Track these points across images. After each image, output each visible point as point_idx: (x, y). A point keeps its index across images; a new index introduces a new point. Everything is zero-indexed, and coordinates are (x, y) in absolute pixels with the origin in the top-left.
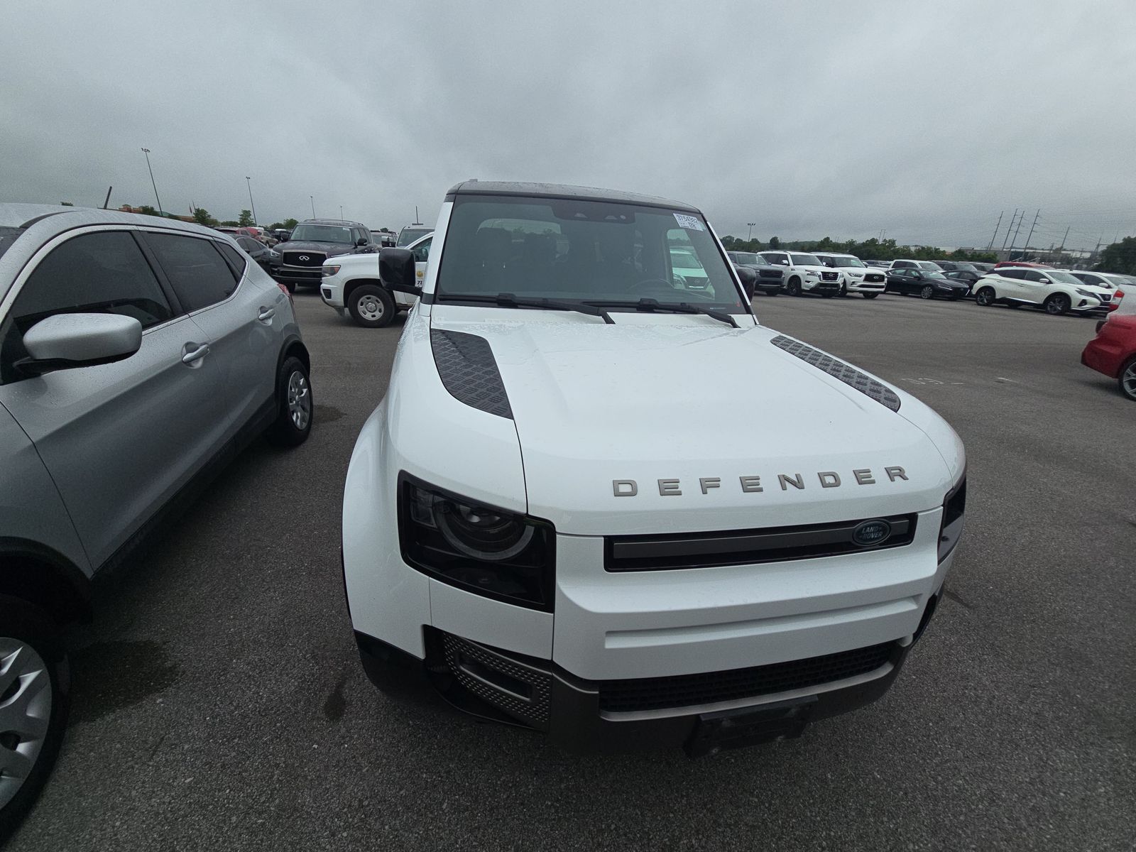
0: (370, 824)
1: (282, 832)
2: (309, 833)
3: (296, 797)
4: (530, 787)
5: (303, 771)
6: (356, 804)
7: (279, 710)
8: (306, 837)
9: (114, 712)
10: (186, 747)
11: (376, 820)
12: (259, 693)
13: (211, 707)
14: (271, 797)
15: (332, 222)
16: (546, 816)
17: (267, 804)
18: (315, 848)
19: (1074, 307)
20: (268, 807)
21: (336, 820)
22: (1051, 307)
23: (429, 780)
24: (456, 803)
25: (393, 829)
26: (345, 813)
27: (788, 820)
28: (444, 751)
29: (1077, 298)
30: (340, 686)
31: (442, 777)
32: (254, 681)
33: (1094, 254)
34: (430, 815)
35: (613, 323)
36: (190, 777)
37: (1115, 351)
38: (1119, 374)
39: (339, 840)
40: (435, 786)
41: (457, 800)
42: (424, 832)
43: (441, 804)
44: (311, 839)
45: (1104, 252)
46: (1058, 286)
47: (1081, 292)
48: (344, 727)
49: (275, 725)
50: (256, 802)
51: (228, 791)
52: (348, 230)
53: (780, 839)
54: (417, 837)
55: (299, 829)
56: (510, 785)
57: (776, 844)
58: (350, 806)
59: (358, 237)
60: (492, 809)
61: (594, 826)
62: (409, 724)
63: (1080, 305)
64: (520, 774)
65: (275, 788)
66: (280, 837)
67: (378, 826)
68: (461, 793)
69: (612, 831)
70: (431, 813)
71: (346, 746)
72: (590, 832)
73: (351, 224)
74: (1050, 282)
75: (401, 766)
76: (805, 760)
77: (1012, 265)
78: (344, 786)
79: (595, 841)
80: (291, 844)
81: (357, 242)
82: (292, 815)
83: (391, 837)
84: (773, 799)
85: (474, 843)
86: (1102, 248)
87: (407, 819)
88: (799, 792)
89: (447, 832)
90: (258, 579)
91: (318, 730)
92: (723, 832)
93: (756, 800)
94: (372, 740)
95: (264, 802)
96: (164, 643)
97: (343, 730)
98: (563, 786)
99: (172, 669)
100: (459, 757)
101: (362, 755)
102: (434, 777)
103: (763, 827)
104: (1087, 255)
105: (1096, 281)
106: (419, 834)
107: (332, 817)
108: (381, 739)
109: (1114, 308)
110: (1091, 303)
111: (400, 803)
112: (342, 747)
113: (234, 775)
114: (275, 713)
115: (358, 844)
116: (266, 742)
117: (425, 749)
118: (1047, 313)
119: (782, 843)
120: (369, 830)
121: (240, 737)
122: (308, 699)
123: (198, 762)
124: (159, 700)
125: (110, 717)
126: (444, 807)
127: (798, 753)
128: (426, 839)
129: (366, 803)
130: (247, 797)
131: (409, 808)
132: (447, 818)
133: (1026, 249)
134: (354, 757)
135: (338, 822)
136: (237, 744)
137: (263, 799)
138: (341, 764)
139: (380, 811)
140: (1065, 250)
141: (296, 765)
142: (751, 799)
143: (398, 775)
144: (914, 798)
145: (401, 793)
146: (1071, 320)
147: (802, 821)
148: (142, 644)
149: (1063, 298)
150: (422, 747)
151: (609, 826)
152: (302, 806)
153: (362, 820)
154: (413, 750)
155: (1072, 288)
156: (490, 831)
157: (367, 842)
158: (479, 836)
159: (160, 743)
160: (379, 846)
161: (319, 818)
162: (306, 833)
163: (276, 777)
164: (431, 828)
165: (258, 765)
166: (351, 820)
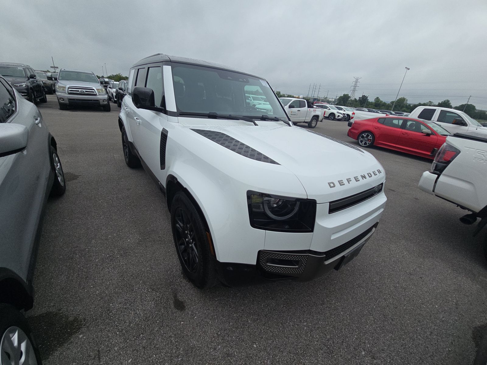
0: (226, 339)
1: (193, 358)
2: (205, 353)
3: (189, 344)
4: (273, 304)
5: (184, 334)
6: (216, 335)
7: (153, 316)
8: (205, 355)
9: (56, 350)
10: (116, 349)
11: (228, 337)
12: (137, 313)
13: (115, 328)
14: (177, 349)
15: (10, 64)
16: (284, 310)
17: (178, 352)
18: (211, 357)
19: (336, 117)
20: (179, 352)
21: (212, 344)
22: (330, 117)
23: (238, 316)
24: (253, 319)
25: (236, 337)
26: (214, 340)
28: (236, 304)
29: (337, 114)
30: (175, 296)
31: (241, 313)
32: (130, 309)
33: (335, 99)
34: (246, 327)
35: (257, 125)
36: (129, 359)
37: (356, 131)
38: (358, 139)
39: (219, 350)
40: (241, 317)
41: (252, 318)
42: (248, 333)
43: (248, 322)
44: (207, 355)
45: (338, 99)
46: (332, 111)
47: (338, 113)
48: (189, 311)
49: (157, 323)
50: (172, 353)
51: (154, 356)
52: (22, 69)
53: (347, 289)
54: (247, 335)
55: (199, 354)
56: (266, 306)
58: (214, 337)
59: (29, 75)
60: (266, 315)
61: (299, 307)
62: (216, 300)
63: (338, 117)
64: (267, 301)
65: (177, 345)
66: (193, 360)
67: (230, 339)
68: (252, 315)
69: (305, 306)
70: (246, 326)
71: (196, 317)
72: (299, 309)
73: (23, 65)
74: (330, 109)
75: (224, 315)
77: (319, 103)
78: (206, 332)
79: (302, 311)
80: (200, 360)
81: (29, 76)
82: (192, 351)
83: (238, 340)
85: (267, 328)
86: (338, 98)
87: (239, 332)
89: (256, 329)
90: (93, 265)
91: (179, 317)
92: (333, 294)
94: (205, 311)
95: (176, 352)
96: (60, 310)
97: (190, 313)
98: (283, 299)
99: (76, 320)
100: (243, 304)
101: (205, 318)
102: (239, 314)
103: (341, 288)
104: (333, 100)
105: (341, 109)
106: (247, 334)
107: (210, 344)
108: (209, 309)
109: (352, 118)
110: (341, 116)
111: (233, 328)
112: (194, 319)
113: (153, 349)
114: (152, 318)
115: (227, 348)
116: (157, 331)
117: (228, 306)
118: (329, 119)
120: (228, 341)
121: (142, 334)
122: (164, 307)
123: (128, 352)
124: (81, 336)
125: (57, 353)
126: (249, 322)
128: (251, 335)
129: (219, 333)
130: (166, 353)
131: (237, 328)
132: (253, 325)
133: (317, 97)
134: (202, 320)
135: (214, 344)
136: (143, 337)
137: (174, 351)
138: (199, 325)
139: (227, 333)
140: (328, 98)
141: (179, 333)
143: (225, 319)
144: (369, 267)
145: (230, 324)
146: (336, 122)
148: (44, 315)
149: (332, 114)
150: (227, 306)
151: (303, 305)
152: (194, 346)
153: (222, 339)
154: (224, 308)
155: (335, 111)
156: (270, 322)
157: (230, 345)
158: (267, 325)
159: (99, 353)
160: (235, 344)
161: (205, 346)
162: (203, 354)
163: (173, 341)
164: (249, 330)
165: (161, 340)
166: (218, 341)
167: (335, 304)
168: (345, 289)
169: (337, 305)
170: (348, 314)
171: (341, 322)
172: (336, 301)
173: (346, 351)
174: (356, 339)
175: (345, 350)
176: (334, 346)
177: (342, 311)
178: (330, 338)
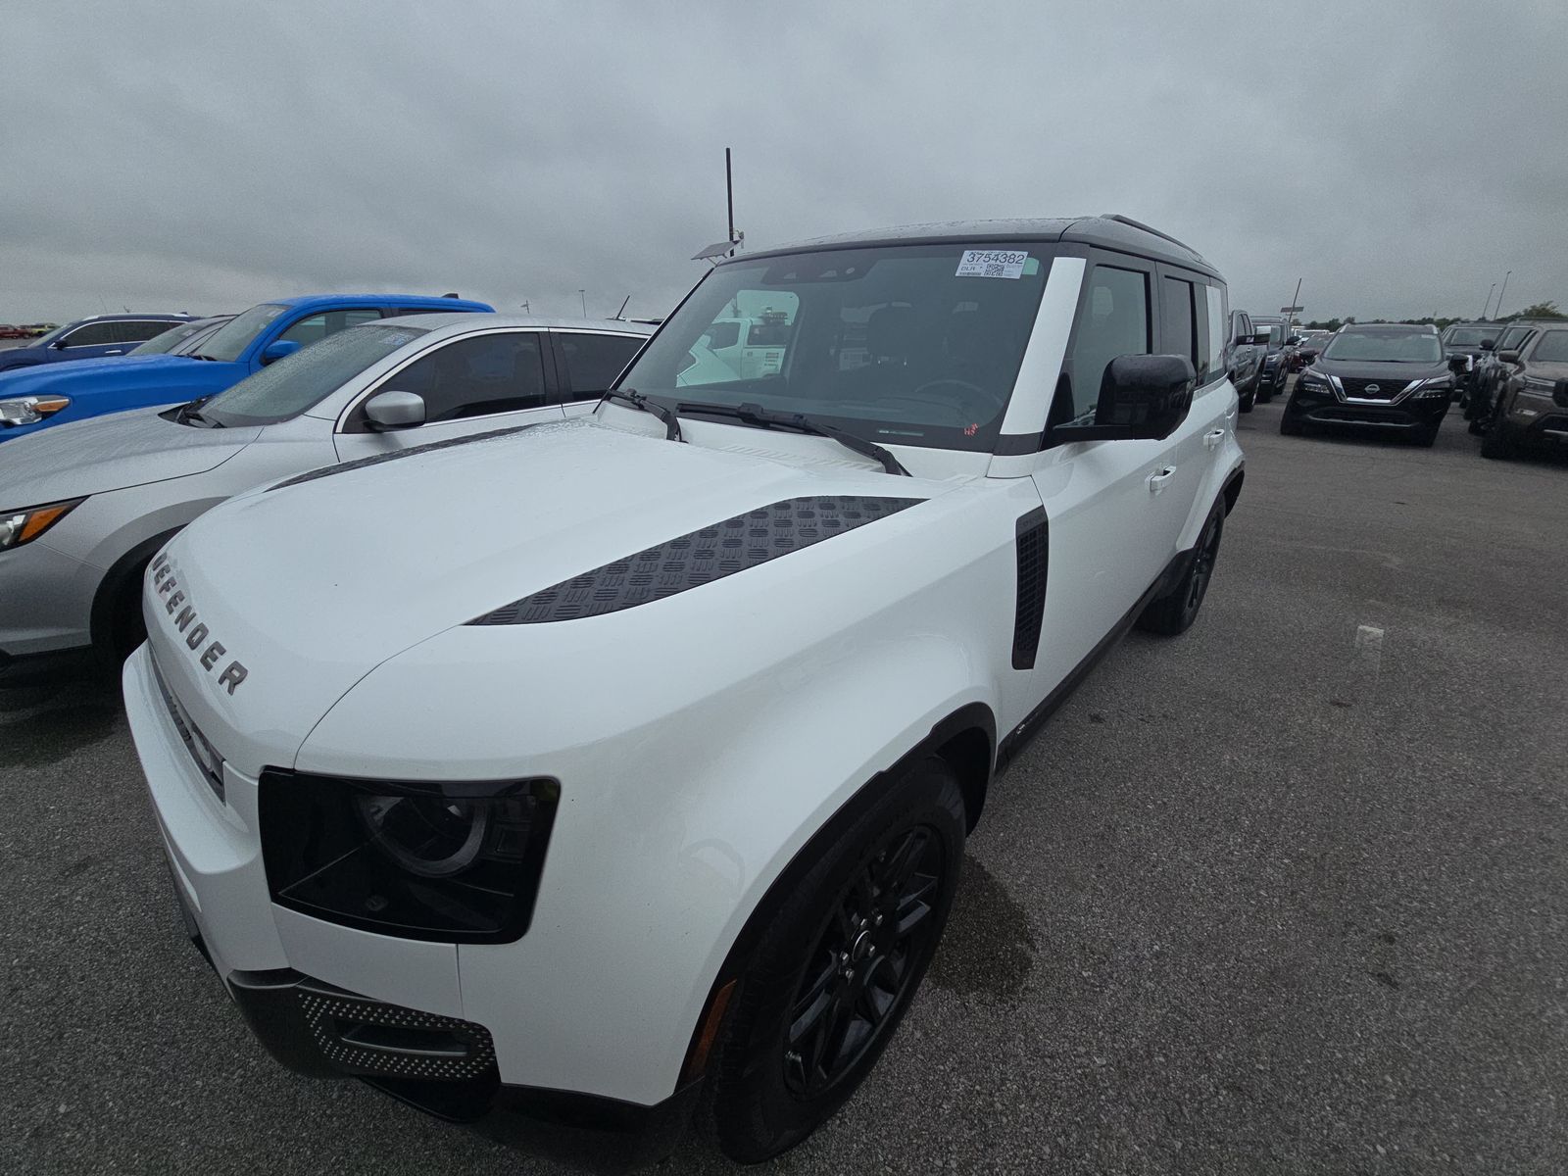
27: (309, 1145)
53: (280, 1139)
57: (273, 1136)
76: (416, 1151)
84: (339, 1118)
88: (356, 1152)
93: (334, 1097)
103: (295, 1114)
119: (272, 1142)
127: (427, 1137)
142: (336, 1089)
147: (309, 1165)
167: (244, 1066)
168: (283, 1129)
169: (233, 1073)
170: (183, 1105)
171: (174, 1071)
172: (249, 1074)
173: (96, 1057)
174: (102, 1105)
175: (100, 1057)
176: (127, 1029)
177: (204, 1086)
178: (151, 1023)
